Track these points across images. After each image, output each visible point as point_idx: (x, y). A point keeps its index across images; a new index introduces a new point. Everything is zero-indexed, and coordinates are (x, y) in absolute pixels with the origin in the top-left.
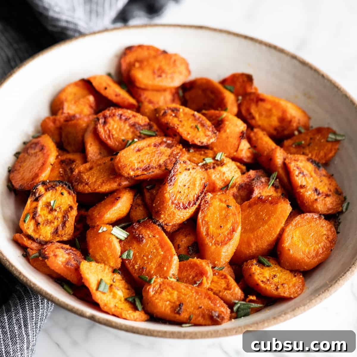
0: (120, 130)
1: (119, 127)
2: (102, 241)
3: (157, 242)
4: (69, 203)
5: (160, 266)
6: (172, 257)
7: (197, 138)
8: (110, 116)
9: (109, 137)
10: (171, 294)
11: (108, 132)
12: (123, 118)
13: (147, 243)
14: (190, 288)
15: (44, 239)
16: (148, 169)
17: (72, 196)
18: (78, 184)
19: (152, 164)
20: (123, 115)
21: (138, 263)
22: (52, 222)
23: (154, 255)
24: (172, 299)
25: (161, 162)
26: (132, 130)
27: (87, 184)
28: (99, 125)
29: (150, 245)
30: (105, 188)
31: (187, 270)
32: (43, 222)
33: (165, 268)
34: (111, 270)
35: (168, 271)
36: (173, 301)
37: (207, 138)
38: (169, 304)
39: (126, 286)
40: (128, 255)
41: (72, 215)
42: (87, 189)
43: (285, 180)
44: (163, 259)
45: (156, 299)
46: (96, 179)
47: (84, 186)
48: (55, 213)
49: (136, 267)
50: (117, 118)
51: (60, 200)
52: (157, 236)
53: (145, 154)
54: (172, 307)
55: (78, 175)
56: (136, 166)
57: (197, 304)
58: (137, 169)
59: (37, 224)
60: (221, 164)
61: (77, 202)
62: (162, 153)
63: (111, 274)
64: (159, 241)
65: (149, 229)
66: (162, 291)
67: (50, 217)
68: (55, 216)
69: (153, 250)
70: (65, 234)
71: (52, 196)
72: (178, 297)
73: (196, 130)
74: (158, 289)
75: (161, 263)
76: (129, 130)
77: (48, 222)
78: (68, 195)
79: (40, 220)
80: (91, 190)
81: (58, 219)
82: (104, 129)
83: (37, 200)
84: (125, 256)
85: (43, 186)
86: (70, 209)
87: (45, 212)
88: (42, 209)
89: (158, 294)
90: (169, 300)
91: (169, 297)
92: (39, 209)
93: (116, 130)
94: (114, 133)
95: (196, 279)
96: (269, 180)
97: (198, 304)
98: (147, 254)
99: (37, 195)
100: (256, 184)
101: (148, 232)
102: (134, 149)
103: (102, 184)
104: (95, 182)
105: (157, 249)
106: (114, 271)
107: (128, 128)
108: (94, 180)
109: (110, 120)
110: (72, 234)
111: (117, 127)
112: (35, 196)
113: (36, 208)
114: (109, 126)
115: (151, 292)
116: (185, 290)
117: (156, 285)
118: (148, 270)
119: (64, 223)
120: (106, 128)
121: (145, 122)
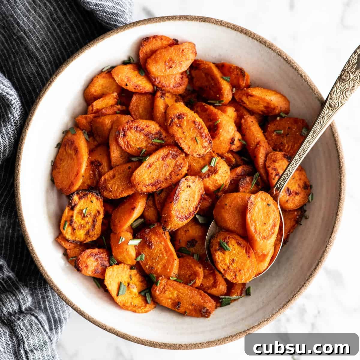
0: (136, 140)
1: (135, 138)
2: (121, 251)
3: (162, 247)
4: (98, 208)
5: (164, 267)
6: (173, 262)
7: (196, 152)
8: (128, 129)
9: (127, 146)
10: (172, 293)
11: (127, 143)
12: (139, 129)
13: (155, 249)
14: (186, 288)
15: (79, 240)
16: (157, 184)
17: (100, 201)
18: (104, 191)
19: (160, 179)
20: (139, 127)
21: (149, 264)
22: (84, 227)
23: (160, 258)
24: (173, 297)
25: (168, 174)
26: (145, 139)
27: (111, 191)
28: (119, 139)
29: (157, 250)
30: (125, 195)
31: (185, 269)
32: (77, 228)
33: (168, 270)
34: (128, 267)
35: (170, 272)
36: (174, 299)
37: (204, 150)
38: (170, 301)
39: (140, 280)
40: (141, 258)
41: (100, 219)
42: (111, 196)
43: (265, 178)
44: (167, 262)
45: (161, 297)
46: (118, 188)
47: (108, 193)
48: (87, 219)
49: (147, 267)
50: (133, 131)
51: (90, 207)
52: (163, 243)
53: (155, 169)
54: (172, 303)
55: (104, 183)
56: (148, 182)
57: (190, 301)
58: (149, 185)
59: (74, 229)
60: (215, 170)
61: (103, 206)
62: (168, 166)
63: (129, 270)
64: (164, 248)
65: (157, 236)
66: (165, 291)
67: (83, 222)
68: (86, 221)
69: (160, 254)
70: (95, 234)
71: (84, 203)
72: (178, 296)
73: (196, 143)
74: (162, 290)
75: (165, 266)
76: (143, 139)
77: (82, 227)
78: (97, 200)
79: (75, 226)
80: (114, 197)
81: (89, 224)
82: (124, 141)
83: (72, 209)
84: (138, 259)
85: (77, 195)
86: (98, 214)
87: (79, 218)
88: (77, 217)
89: (162, 293)
90: (171, 298)
91: (171, 296)
92: (74, 218)
93: (133, 141)
94: (131, 143)
95: (191, 278)
96: (252, 179)
97: (192, 301)
98: (155, 257)
99: (73, 205)
100: (241, 184)
101: (157, 239)
102: (146, 166)
103: (122, 192)
104: (117, 190)
105: (163, 254)
106: (131, 268)
107: (143, 137)
108: (116, 188)
109: (129, 133)
110: (100, 234)
111: (134, 138)
112: (71, 205)
113: (72, 216)
114: (128, 139)
115: (158, 292)
116: (182, 290)
117: (161, 285)
118: (156, 269)
119: (94, 226)
120: (125, 140)
121: (156, 130)
